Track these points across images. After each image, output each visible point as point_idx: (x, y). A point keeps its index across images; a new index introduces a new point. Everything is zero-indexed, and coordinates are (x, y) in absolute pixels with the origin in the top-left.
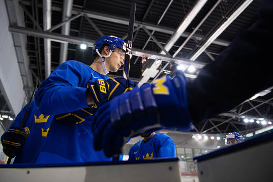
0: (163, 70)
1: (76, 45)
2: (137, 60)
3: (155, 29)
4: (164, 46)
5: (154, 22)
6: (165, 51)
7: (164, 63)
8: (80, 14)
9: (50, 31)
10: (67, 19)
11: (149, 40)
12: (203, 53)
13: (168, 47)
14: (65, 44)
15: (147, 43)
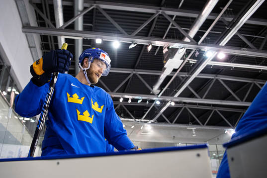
0: (188, 59)
1: (90, 40)
2: (157, 50)
3: (176, 14)
4: (187, 31)
5: (174, 5)
6: (189, 38)
7: (188, 52)
8: (92, 6)
9: (63, 28)
10: (79, 13)
11: (170, 27)
12: (234, 35)
13: (193, 33)
14: (79, 40)
15: (168, 30)
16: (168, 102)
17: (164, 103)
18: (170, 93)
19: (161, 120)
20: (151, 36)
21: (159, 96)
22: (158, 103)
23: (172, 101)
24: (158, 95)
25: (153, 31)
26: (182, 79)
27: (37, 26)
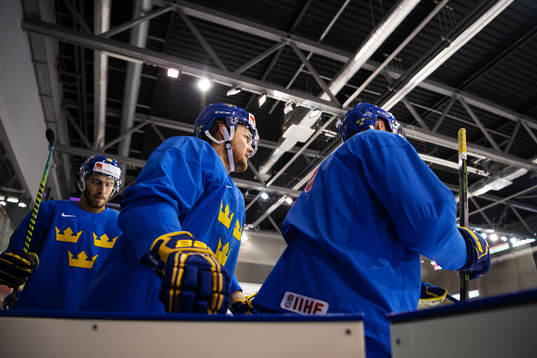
0: (323, 129)
1: (157, 68)
2: (274, 106)
3: (313, 49)
4: (328, 83)
5: (312, 36)
6: (330, 94)
7: (325, 117)
8: (168, 6)
9: (108, 36)
10: (143, 14)
11: (300, 70)
12: (399, 102)
13: (337, 87)
14: (136, 65)
15: (297, 75)
16: (281, 196)
17: (274, 197)
18: (286, 182)
19: (265, 226)
20: (268, 80)
21: (268, 185)
22: (265, 196)
23: (288, 196)
24: (267, 182)
25: (272, 71)
26: (309, 160)
27: (54, 22)
